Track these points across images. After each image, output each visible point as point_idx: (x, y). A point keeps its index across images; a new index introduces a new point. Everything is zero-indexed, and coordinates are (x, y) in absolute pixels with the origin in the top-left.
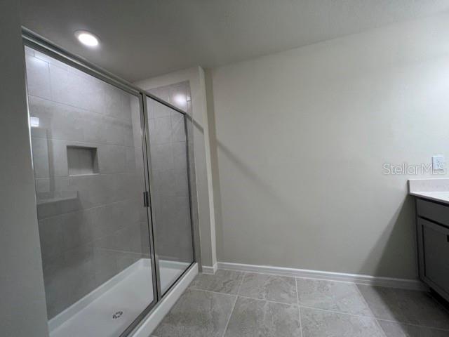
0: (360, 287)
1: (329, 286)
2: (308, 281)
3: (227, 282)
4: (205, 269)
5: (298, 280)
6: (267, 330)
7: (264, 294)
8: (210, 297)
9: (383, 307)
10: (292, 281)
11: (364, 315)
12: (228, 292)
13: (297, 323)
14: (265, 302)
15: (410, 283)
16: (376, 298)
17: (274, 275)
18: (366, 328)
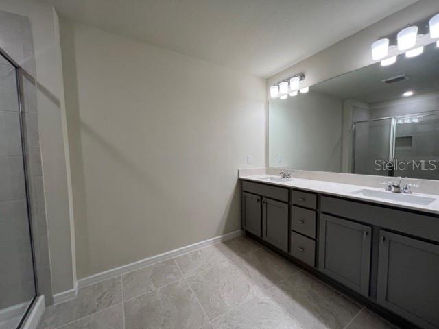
0: (216, 246)
1: (199, 253)
2: (184, 256)
3: (102, 296)
4: (58, 297)
5: (176, 259)
6: (168, 311)
7: (152, 286)
8: (85, 325)
9: (231, 252)
10: (172, 262)
11: (224, 261)
12: (109, 305)
13: (189, 291)
14: (156, 291)
15: (238, 232)
16: (225, 248)
17: (153, 264)
18: (228, 269)
